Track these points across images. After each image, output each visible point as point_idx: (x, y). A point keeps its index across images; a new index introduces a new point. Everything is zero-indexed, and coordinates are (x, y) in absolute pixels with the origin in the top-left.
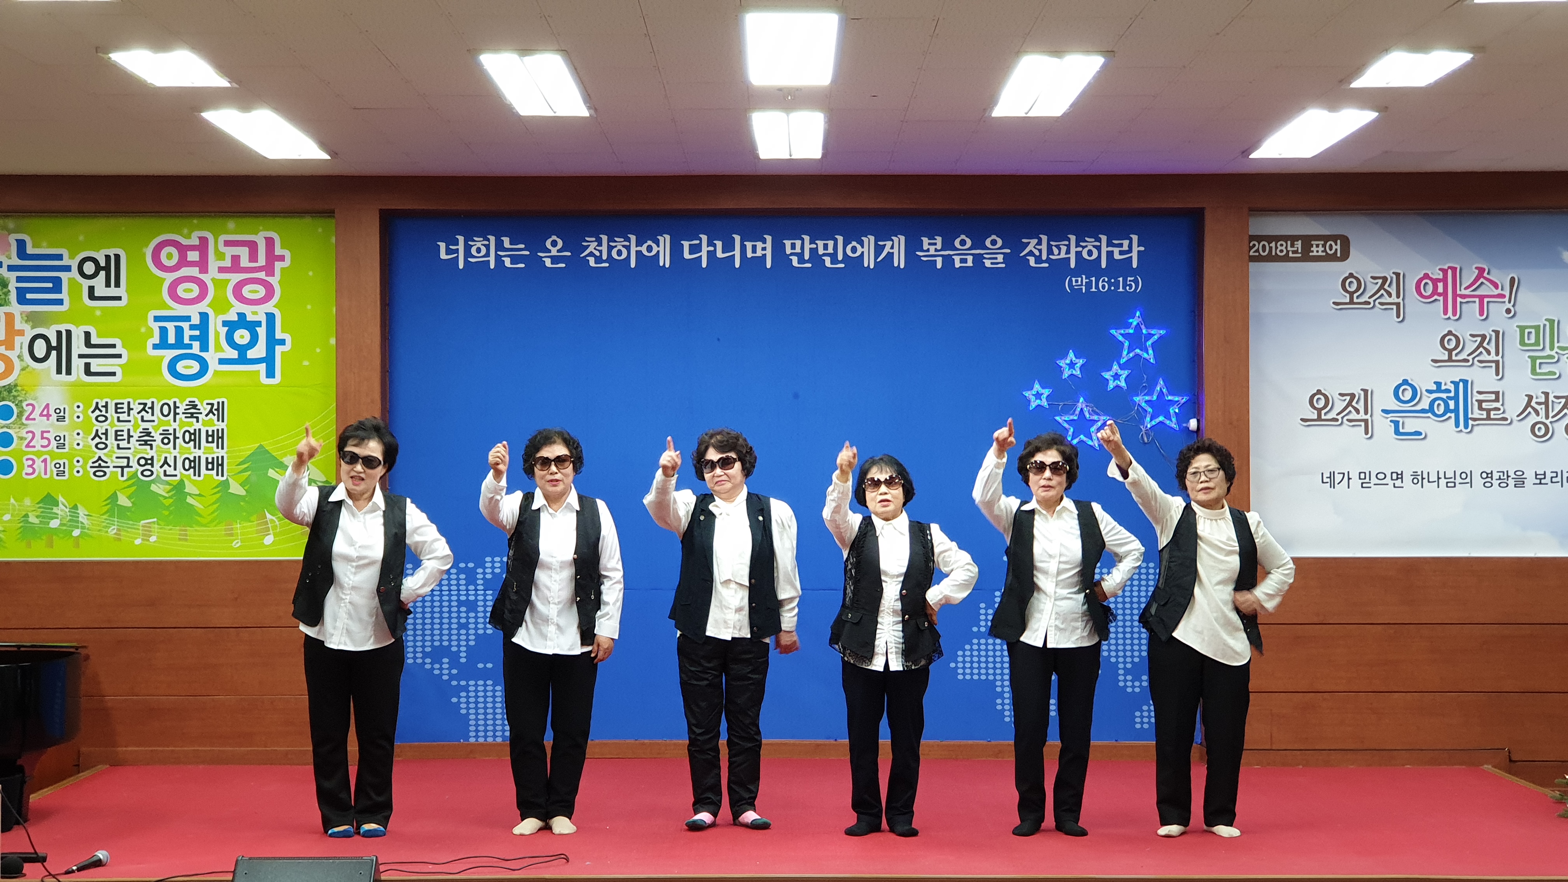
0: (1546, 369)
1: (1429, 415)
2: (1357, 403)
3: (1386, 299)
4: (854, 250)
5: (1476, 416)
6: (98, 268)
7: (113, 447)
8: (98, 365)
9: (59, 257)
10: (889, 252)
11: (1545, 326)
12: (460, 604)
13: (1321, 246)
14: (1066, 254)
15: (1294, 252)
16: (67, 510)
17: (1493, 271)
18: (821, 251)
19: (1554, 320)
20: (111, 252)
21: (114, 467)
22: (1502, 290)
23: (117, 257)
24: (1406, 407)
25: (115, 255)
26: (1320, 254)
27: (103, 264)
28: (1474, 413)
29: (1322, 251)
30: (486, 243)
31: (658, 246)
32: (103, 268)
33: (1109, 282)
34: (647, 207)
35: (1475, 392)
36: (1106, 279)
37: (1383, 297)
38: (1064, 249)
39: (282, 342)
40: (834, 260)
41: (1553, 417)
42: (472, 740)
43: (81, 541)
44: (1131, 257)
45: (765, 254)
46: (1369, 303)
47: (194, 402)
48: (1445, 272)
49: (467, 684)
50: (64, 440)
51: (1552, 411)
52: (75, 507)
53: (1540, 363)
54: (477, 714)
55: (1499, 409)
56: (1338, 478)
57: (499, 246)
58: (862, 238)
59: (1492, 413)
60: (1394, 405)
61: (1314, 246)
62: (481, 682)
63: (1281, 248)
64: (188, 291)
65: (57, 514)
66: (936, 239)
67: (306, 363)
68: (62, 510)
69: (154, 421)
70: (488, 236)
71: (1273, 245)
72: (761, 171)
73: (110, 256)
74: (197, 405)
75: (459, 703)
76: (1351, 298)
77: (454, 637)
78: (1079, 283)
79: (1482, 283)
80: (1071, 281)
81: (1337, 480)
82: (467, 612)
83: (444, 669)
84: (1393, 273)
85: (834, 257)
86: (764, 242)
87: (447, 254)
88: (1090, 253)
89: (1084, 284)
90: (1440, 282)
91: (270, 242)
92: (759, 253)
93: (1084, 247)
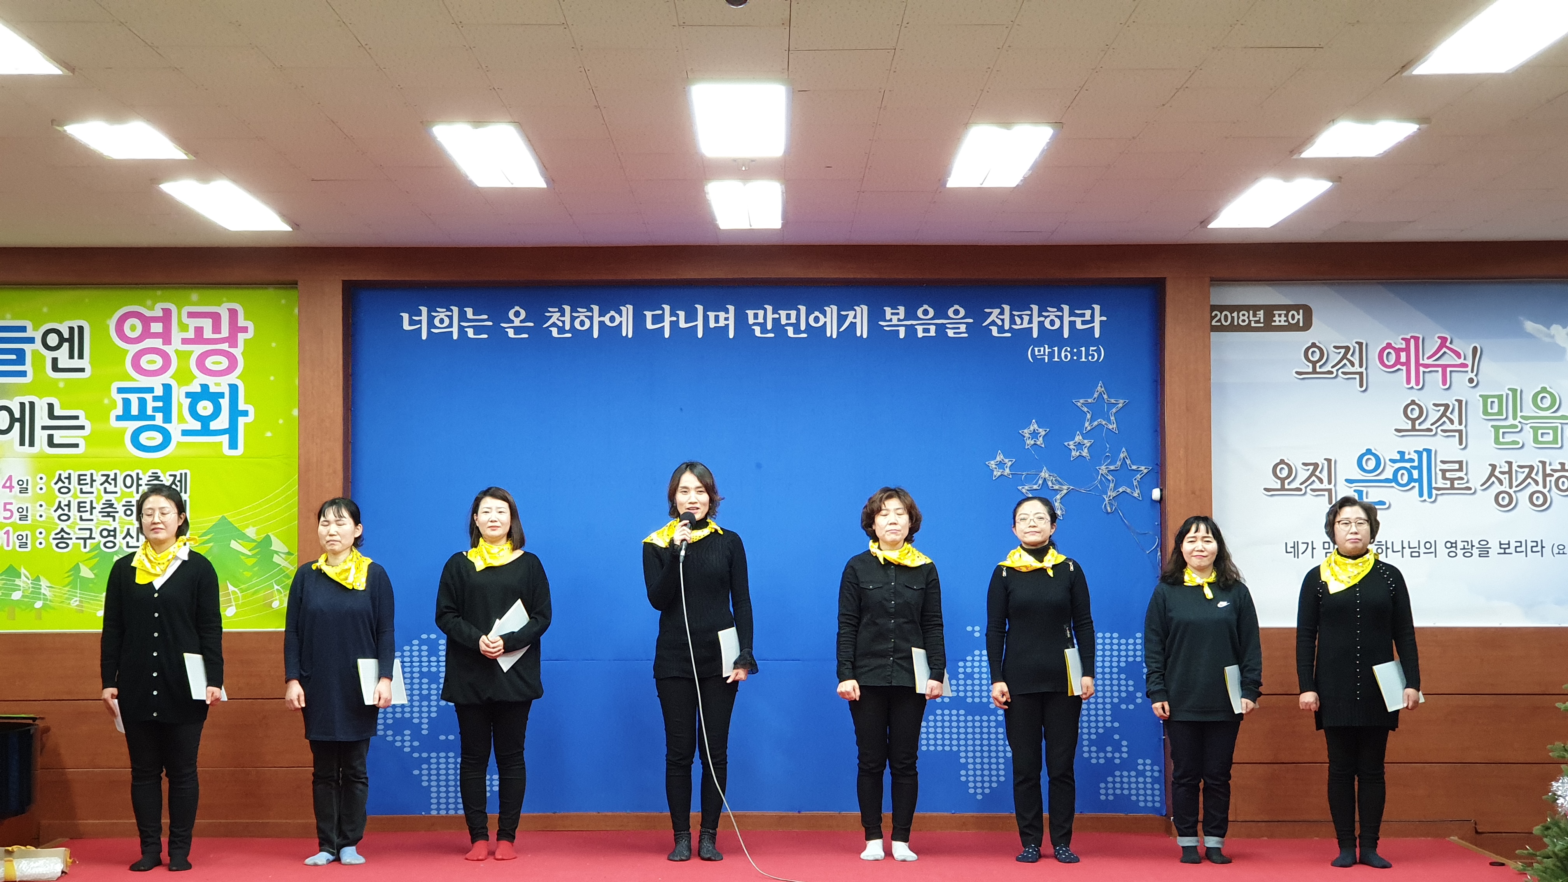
0: (1509, 438)
1: (1393, 484)
2: (1320, 472)
3: (1349, 368)
4: (817, 320)
5: (1440, 485)
6: (62, 340)
7: (75, 519)
8: (61, 437)
9: (23, 329)
10: (851, 322)
11: (1507, 395)
12: (422, 675)
13: (1283, 315)
14: (1028, 324)
15: (1256, 322)
16: (29, 582)
17: (1455, 341)
18: (784, 321)
19: (1517, 390)
20: (75, 324)
21: (77, 538)
22: (1465, 359)
23: (81, 329)
24: (1370, 476)
25: (78, 326)
26: (1283, 323)
27: (66, 335)
28: (1438, 482)
29: (1285, 321)
30: (450, 313)
31: (621, 317)
32: (66, 340)
33: (1071, 352)
34: (610, 277)
35: (1438, 463)
36: (1069, 349)
37: (1346, 367)
38: (1026, 318)
39: (245, 413)
40: (797, 330)
41: (1517, 486)
42: (434, 813)
43: (44, 614)
44: (1094, 326)
45: (728, 325)
46: (1332, 373)
47: (157, 473)
48: (1407, 341)
49: (429, 755)
50: (27, 512)
51: (1516, 481)
52: (38, 579)
53: (1504, 433)
54: (438, 786)
55: (1462, 479)
56: (1302, 547)
57: (463, 317)
58: (825, 308)
59: (1456, 482)
60: (1358, 475)
61: (1277, 316)
62: (442, 754)
63: (1243, 318)
64: (152, 362)
65: (20, 586)
66: (899, 309)
67: (269, 434)
68: (24, 582)
69: (116, 493)
70: (452, 307)
71: (1235, 314)
72: (724, 241)
73: (73, 328)
74: (159, 477)
75: (421, 775)
76: (1314, 368)
77: (416, 709)
78: (1042, 353)
79: (1445, 353)
80: (1033, 350)
81: (1301, 550)
82: (429, 684)
83: (406, 742)
84: (1356, 343)
85: (796, 327)
86: (727, 312)
87: (410, 325)
88: (1052, 323)
89: (1047, 353)
90: (1403, 352)
91: (233, 313)
92: (722, 323)
93: (1046, 317)
